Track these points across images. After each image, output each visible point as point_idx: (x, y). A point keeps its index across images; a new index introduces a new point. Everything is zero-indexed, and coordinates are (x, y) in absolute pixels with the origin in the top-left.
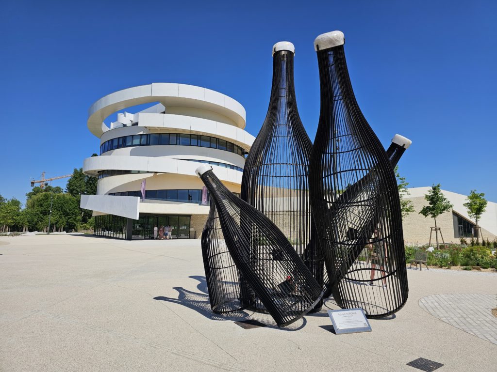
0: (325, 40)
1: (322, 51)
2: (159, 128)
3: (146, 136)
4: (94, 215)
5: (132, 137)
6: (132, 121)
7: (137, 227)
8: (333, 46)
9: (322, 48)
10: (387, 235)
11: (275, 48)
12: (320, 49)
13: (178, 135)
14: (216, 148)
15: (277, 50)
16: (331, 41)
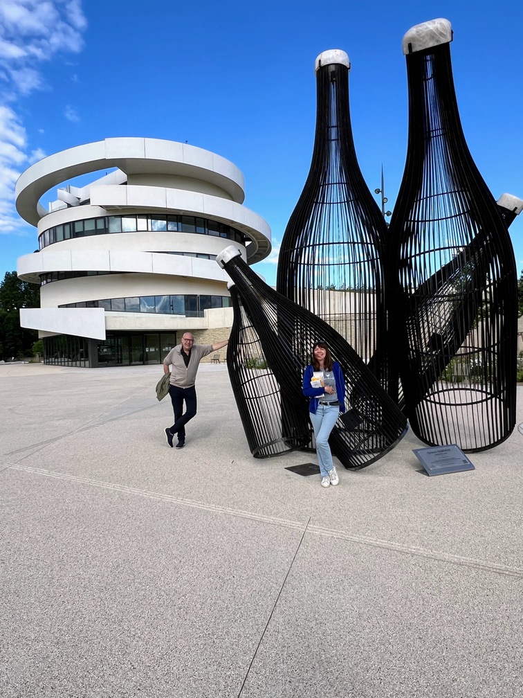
0: (423, 34)
1: (417, 52)
2: (119, 206)
3: (103, 220)
4: (40, 336)
5: (84, 223)
6: (79, 199)
7: (105, 350)
8: (436, 44)
9: (417, 48)
10: (496, 342)
11: (320, 61)
12: (414, 50)
13: (149, 216)
14: (205, 234)
15: (323, 64)
16: (432, 35)
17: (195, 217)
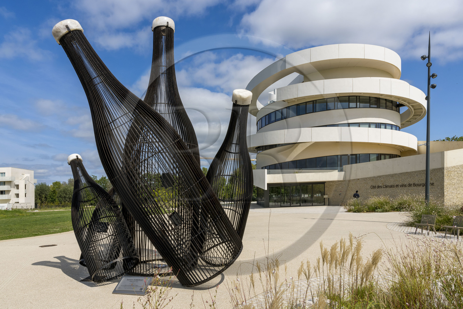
3: (286, 109)
5: (275, 113)
7: (274, 196)
13: (315, 102)
17: (349, 96)
